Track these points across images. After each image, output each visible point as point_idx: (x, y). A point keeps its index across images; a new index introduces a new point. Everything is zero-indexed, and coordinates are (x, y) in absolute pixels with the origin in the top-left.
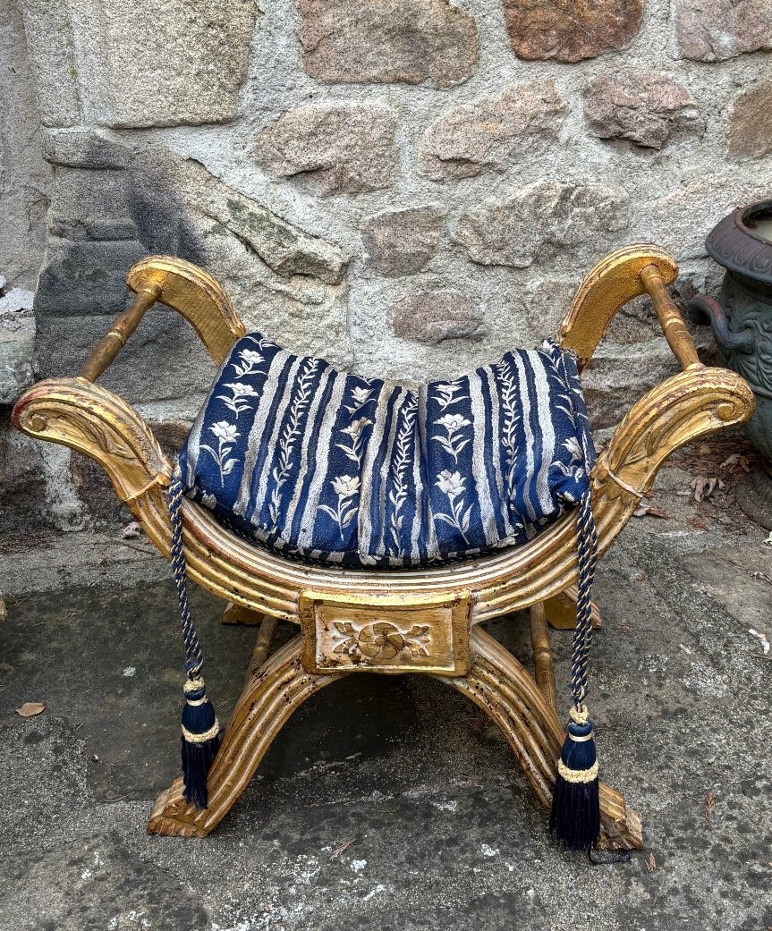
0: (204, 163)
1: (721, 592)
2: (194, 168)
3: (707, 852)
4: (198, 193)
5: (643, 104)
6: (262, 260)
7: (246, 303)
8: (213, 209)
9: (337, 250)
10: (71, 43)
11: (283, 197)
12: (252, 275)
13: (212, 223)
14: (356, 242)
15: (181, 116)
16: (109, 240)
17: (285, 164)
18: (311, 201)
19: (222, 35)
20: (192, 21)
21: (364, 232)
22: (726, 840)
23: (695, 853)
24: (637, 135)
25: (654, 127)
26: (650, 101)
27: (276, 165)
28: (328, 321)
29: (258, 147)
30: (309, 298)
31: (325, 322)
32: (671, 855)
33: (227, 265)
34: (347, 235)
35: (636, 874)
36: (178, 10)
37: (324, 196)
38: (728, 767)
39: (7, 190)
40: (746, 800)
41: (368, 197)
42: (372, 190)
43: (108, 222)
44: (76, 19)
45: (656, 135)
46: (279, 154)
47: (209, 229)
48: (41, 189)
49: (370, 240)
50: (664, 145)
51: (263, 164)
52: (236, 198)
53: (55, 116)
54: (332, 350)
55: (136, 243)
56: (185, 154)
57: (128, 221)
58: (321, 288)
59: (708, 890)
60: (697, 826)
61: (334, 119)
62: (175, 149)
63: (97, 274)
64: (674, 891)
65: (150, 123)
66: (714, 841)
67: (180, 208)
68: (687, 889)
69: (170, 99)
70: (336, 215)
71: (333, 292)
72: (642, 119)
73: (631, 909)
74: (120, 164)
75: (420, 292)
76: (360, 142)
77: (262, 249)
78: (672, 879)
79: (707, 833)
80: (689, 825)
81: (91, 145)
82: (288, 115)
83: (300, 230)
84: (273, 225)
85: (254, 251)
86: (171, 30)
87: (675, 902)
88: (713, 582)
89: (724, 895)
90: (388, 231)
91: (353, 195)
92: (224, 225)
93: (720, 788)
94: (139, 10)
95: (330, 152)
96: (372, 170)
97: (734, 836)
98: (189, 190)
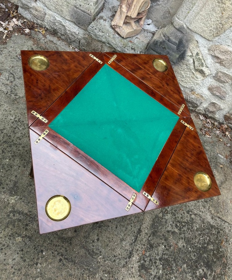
0: (199, 43)
1: (217, 175)
2: (196, 42)
3: (174, 217)
4: (193, 48)
6: (194, 66)
7: (185, 70)
8: (193, 52)
9: (209, 72)
10: (192, 7)
11: (208, 57)
12: (190, 67)
13: (191, 54)
14: (214, 72)
15: (201, 34)
16: (171, 43)
17: (213, 53)
18: (212, 61)
19: (221, 27)
20: (218, 21)
21: (217, 72)
22: (178, 217)
23: (173, 216)
27: (211, 52)
28: (197, 82)
29: (211, 47)
30: (197, 77)
31: (196, 82)
32: (169, 213)
33: (187, 63)
34: (214, 70)
35: (163, 212)
36: (217, 17)
37: (215, 62)
38: (189, 206)
39: (164, 6)
40: (186, 214)
41: (223, 67)
42: (225, 67)
43: (174, 40)
44: (197, 4)
46: (214, 51)
47: (189, 55)
48: (170, 10)
49: (217, 74)
51: (209, 50)
52: (199, 52)
53: (179, 17)
54: (194, 86)
55: (175, 46)
56: (196, 39)
57: (177, 42)
58: (201, 76)
59: (169, 222)
60: (177, 212)
61: (229, 52)
62: (195, 37)
63: (165, 48)
64: (165, 219)
65: (194, 31)
66: (176, 216)
67: (187, 47)
68: (167, 220)
69: (202, 30)
70: (215, 66)
71: (202, 78)
73: (158, 216)
74: (184, 33)
75: (219, 86)
76: (230, 59)
77: (196, 65)
78: (166, 217)
79: (177, 214)
80: (175, 211)
81: (181, 26)
82: (221, 46)
83: (206, 65)
84: (201, 62)
85: (194, 64)
86: (212, 20)
87: (164, 220)
88: (218, 172)
89: (171, 225)
90: (222, 74)
91: (221, 65)
92: (193, 56)
93: (185, 209)
94: (210, 12)
95: (223, 57)
96: (228, 64)
97: (180, 218)
98: (192, 46)
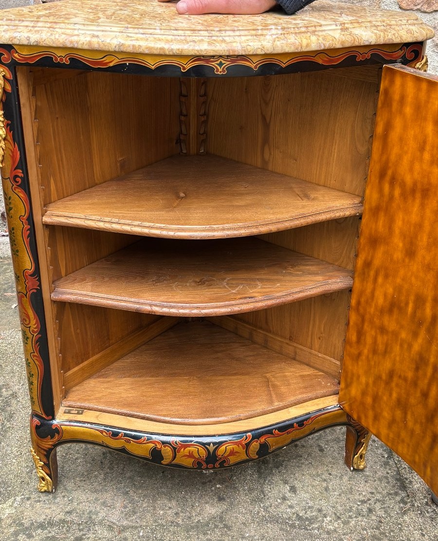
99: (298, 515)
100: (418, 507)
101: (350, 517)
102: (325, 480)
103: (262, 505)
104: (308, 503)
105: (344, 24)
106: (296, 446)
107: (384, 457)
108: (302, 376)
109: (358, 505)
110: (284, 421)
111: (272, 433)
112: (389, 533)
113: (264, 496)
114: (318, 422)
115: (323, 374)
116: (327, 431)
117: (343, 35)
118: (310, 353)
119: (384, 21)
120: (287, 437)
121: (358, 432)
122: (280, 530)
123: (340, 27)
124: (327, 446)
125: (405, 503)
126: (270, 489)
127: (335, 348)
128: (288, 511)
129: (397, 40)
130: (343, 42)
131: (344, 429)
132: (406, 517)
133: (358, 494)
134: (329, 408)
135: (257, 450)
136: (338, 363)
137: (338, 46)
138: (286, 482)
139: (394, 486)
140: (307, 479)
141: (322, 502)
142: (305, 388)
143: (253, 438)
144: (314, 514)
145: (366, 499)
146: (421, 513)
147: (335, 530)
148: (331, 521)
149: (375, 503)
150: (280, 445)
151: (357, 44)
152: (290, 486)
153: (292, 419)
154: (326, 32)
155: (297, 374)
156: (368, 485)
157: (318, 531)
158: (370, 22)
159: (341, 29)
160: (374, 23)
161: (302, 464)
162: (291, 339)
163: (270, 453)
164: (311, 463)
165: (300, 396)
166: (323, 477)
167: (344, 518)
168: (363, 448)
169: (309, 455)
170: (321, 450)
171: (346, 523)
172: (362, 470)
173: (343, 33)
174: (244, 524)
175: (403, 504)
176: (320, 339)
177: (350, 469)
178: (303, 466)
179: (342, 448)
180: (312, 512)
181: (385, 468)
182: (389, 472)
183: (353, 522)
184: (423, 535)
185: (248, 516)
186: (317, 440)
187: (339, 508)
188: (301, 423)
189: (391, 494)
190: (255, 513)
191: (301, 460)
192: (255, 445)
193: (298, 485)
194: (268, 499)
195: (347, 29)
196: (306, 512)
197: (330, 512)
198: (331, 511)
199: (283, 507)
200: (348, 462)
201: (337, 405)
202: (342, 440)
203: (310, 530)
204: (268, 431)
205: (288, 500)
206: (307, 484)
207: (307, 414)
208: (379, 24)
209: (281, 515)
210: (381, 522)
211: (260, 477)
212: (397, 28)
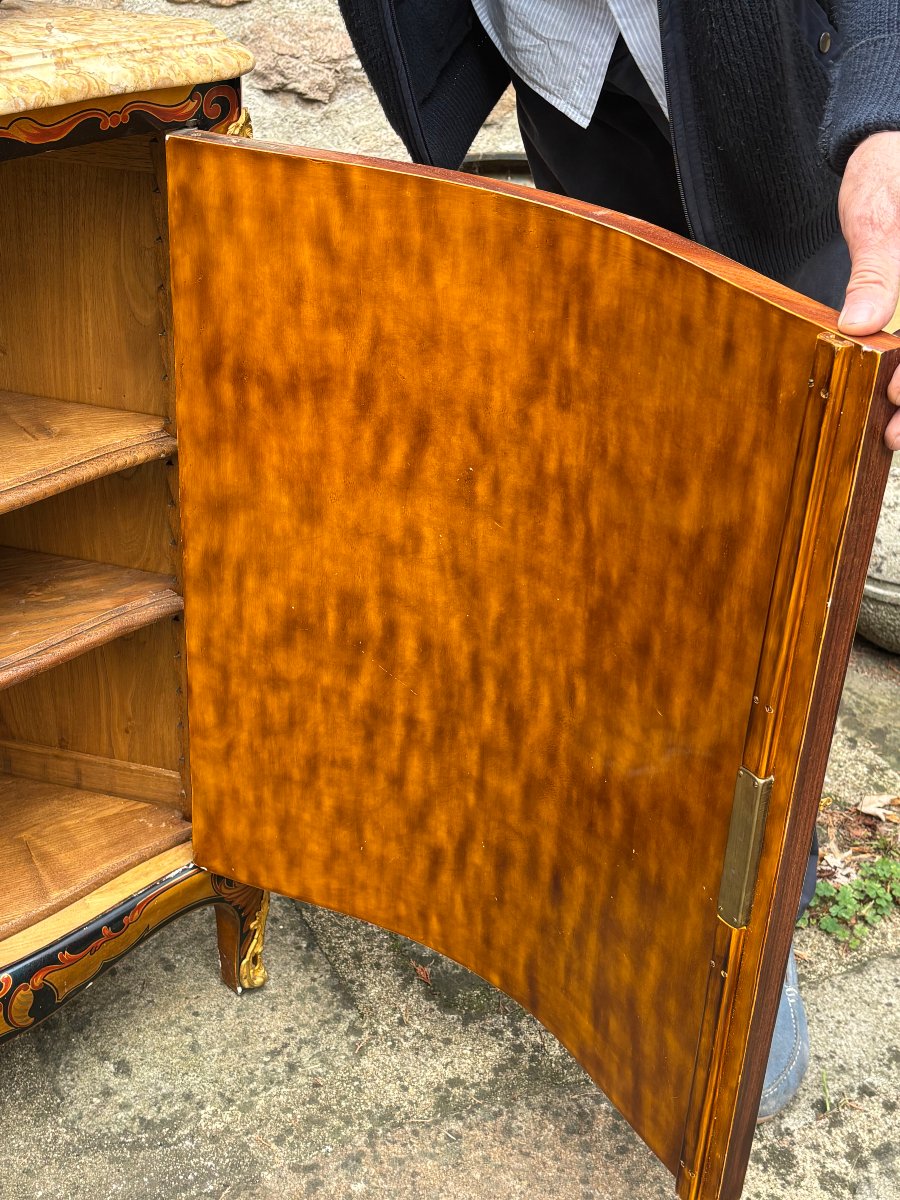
5: (306, 52)
24: (301, 87)
25: (319, 78)
26: (313, 50)
45: (321, 87)
50: (331, 98)
72: (306, 69)
99: (142, 1120)
100: (385, 1033)
101: (254, 1093)
102: (188, 1030)
103: (60, 1121)
104: (160, 1089)
105: (61, 51)
106: (113, 973)
107: (299, 948)
108: (102, 821)
109: (266, 1063)
110: (80, 929)
111: (56, 962)
112: (339, 1103)
113: (62, 1099)
114: (153, 911)
115: (147, 805)
116: (176, 924)
117: (63, 76)
118: (111, 767)
119: (144, 41)
120: (92, 961)
121: (240, 912)
122: (110, 1163)
123: (53, 60)
124: (179, 957)
125: (358, 1032)
126: (73, 1080)
127: (163, 745)
128: (119, 1117)
129: (179, 80)
130: (65, 93)
131: (210, 910)
132: (365, 1062)
133: (261, 1040)
134: (171, 875)
135: (30, 1006)
136: (175, 775)
137: (57, 101)
138: (104, 1057)
139: (330, 1004)
140: (150, 1038)
141: (190, 1078)
142: (113, 844)
143: (17, 982)
144: (176, 1108)
145: (278, 1046)
146: (394, 1044)
147: (227, 1130)
148: (215, 1113)
149: (299, 1050)
150: (78, 982)
151: (95, 93)
152: (115, 1064)
153: (97, 919)
154: (25, 72)
155: (91, 820)
156: (278, 1015)
157: (192, 1141)
158: (116, 44)
159: (56, 64)
160: (125, 45)
161: (134, 1007)
162: (63, 744)
163: (60, 1005)
164: (152, 1001)
165: (105, 866)
166: (183, 1023)
167: (241, 1098)
168: (255, 941)
169: (145, 984)
170: (169, 967)
171: (246, 1108)
172: (262, 987)
173: (62, 72)
174: (27, 1172)
175: (355, 1035)
176: (127, 732)
177: (236, 992)
178: (136, 1012)
179: (210, 951)
180: (171, 1105)
181: (307, 970)
182: (316, 976)
183: (262, 1102)
184: (405, 1089)
185: (35, 1153)
186: (156, 948)
187: (228, 1080)
188: (117, 921)
189: (327, 1022)
190: (49, 1140)
191: (130, 1000)
192: (24, 997)
193: (131, 1055)
194: (71, 1103)
195: (69, 62)
196: (160, 1108)
197: (210, 1094)
198: (210, 1092)
199: (107, 1111)
200: (230, 978)
201: (188, 865)
202: (210, 935)
203: (175, 1144)
204: (47, 960)
205: (115, 1093)
206: (151, 1049)
207: (126, 901)
208: (135, 46)
209: (107, 1131)
210: (316, 1085)
211: (44, 1061)
212: (175, 53)
